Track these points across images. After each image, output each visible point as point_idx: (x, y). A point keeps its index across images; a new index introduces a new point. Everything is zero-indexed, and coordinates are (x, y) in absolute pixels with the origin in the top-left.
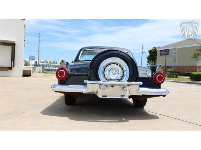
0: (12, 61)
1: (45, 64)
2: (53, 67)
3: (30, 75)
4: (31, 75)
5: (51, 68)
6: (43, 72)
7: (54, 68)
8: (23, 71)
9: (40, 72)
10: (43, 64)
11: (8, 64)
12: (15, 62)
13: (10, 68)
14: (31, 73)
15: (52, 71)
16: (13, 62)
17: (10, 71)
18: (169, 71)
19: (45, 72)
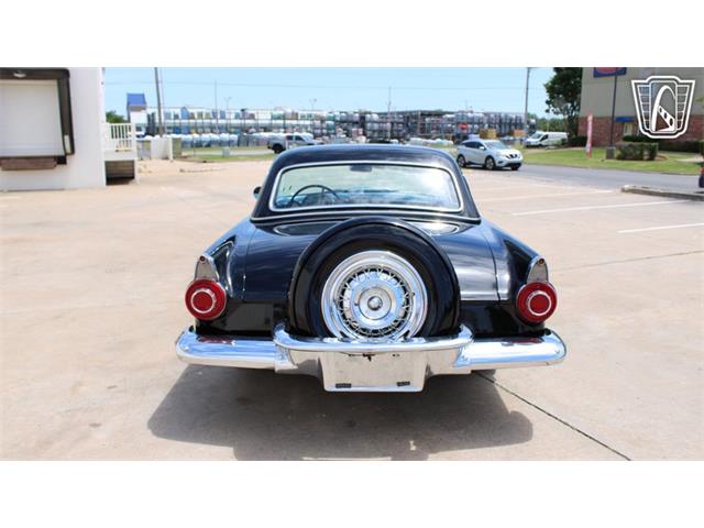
0: (64, 133)
1: (183, 121)
2: (212, 132)
3: (133, 178)
4: (137, 175)
5: (207, 137)
6: (177, 156)
7: (215, 137)
8: (108, 165)
9: (167, 158)
10: (177, 121)
11: (51, 144)
12: (75, 137)
13: (61, 160)
14: (133, 170)
15: (209, 145)
16: (67, 138)
17: (60, 168)
18: (625, 135)
19: (184, 154)
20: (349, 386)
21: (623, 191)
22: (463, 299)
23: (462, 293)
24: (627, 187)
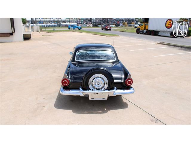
0: (12, 27)
1: (41, 20)
2: (49, 23)
3: (30, 38)
4: (32, 37)
5: (48, 24)
6: (41, 31)
7: (50, 24)
8: (24, 35)
9: (38, 31)
10: (40, 20)
11: (9, 30)
12: (15, 28)
13: (11, 34)
14: (30, 36)
15: (49, 26)
16: (13, 28)
17: (11, 36)
19: (43, 30)
20: (94, 99)
21: (158, 43)
22: (115, 82)
23: (115, 80)
24: (159, 42)
